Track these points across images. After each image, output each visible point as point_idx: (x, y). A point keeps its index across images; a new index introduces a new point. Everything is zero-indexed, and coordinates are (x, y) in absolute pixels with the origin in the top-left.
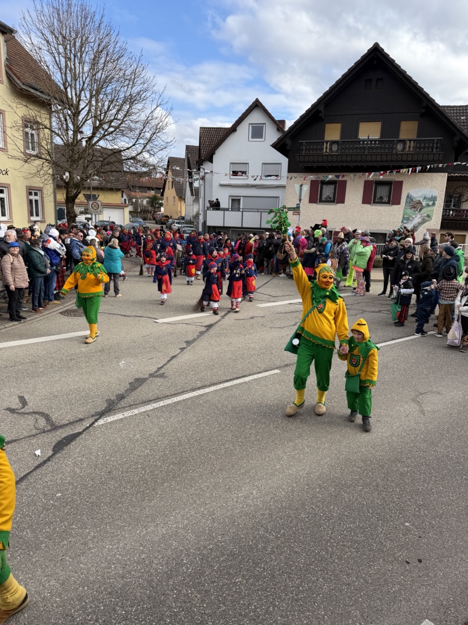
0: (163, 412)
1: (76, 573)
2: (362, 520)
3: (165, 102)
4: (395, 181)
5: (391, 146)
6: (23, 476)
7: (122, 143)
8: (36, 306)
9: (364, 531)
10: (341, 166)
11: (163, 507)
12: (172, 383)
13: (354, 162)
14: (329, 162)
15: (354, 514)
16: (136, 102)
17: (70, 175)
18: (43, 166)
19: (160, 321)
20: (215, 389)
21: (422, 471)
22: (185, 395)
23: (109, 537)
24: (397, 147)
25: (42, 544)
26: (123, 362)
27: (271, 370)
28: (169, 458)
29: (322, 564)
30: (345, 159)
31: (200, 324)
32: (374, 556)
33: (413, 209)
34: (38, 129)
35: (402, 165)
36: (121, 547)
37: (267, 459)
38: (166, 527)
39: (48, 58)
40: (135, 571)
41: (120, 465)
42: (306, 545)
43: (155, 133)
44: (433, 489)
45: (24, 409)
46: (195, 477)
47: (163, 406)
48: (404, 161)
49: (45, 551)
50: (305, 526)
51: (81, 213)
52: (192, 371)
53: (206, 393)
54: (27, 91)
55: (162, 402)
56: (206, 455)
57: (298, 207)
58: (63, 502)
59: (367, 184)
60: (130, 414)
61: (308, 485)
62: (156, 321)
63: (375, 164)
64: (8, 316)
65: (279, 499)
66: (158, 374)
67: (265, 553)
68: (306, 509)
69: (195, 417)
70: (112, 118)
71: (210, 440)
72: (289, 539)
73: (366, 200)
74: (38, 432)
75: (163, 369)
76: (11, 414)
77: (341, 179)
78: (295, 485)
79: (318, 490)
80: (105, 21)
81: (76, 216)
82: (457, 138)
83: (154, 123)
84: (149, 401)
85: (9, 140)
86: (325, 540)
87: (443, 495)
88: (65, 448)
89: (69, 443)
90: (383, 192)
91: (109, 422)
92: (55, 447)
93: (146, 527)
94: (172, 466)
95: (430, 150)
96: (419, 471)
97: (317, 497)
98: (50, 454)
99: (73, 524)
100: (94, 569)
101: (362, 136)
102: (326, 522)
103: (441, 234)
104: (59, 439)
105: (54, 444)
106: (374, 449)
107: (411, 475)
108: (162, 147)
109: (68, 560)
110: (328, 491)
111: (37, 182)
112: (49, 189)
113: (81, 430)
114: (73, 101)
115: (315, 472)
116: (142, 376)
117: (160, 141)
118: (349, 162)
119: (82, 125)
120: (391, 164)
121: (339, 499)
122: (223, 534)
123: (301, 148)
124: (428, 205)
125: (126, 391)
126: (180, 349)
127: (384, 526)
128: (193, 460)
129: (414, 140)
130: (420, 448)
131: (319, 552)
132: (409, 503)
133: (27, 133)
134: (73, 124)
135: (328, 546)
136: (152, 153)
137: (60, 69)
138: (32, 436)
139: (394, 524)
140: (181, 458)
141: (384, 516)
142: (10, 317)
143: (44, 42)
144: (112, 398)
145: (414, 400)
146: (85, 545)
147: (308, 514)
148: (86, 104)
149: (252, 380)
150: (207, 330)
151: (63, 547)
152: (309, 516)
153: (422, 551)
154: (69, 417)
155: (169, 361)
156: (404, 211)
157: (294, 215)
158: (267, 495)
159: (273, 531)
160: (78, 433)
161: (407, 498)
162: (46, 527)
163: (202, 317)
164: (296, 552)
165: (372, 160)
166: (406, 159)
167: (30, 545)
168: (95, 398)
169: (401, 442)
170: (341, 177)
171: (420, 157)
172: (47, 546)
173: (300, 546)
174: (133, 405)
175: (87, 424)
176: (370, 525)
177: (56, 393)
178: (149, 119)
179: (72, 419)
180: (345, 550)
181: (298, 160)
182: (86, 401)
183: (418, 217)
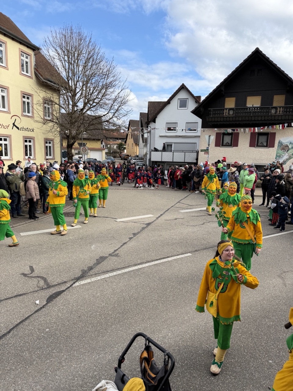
0: (115, 279)
1: (53, 381)
2: (240, 357)
3: (126, 87)
4: (271, 133)
5: (267, 111)
6: (27, 317)
7: (101, 112)
8: (45, 210)
9: (241, 365)
10: (235, 124)
11: (110, 341)
12: (122, 260)
13: (243, 121)
14: (228, 121)
15: (235, 352)
16: (109, 88)
17: (70, 131)
18: (54, 127)
19: (118, 220)
20: (149, 265)
22: (130, 268)
23: (75, 359)
24: (271, 111)
25: (34, 361)
26: (94, 246)
27: (186, 253)
28: (117, 309)
29: (211, 386)
30: (238, 120)
31: (143, 223)
32: (247, 382)
33: (283, 150)
34: (52, 105)
35: (275, 122)
36: (82, 367)
37: (179, 313)
38: (111, 355)
39: (58, 63)
40: (90, 382)
41: (86, 312)
42: (201, 372)
43: (120, 106)
45: (32, 274)
46: (132, 322)
47: (116, 275)
49: (36, 366)
50: (201, 359)
51: (76, 154)
52: (135, 253)
53: (143, 268)
54: (46, 83)
55: (115, 272)
56: (140, 308)
57: (208, 150)
58: (49, 335)
59: (253, 135)
60: (95, 280)
61: (205, 331)
62: (116, 220)
63: (257, 122)
64: (28, 216)
65: (185, 340)
66: (114, 254)
67: (174, 376)
69: (135, 283)
70: (95, 97)
71: (143, 298)
72: (189, 367)
73: (252, 145)
74: (39, 289)
75: (117, 251)
76: (24, 277)
77: (236, 131)
78: (196, 331)
80: (92, 40)
81: (73, 156)
83: (119, 100)
84: (108, 272)
85: (35, 112)
88: (54, 300)
89: (56, 297)
90: (263, 139)
91: (82, 285)
92: (48, 299)
93: (99, 354)
94: (118, 315)
96: (280, 325)
97: (211, 340)
98: (44, 304)
99: (54, 349)
100: (64, 380)
101: (249, 105)
104: (51, 294)
105: (47, 297)
106: (250, 308)
107: (275, 328)
108: (124, 114)
109: (49, 373)
111: (50, 136)
112: (57, 140)
113: (65, 289)
114: (72, 88)
115: (210, 323)
116: (105, 255)
117: (124, 111)
118: (240, 121)
119: (77, 102)
120: (268, 122)
123: (210, 112)
124: (292, 148)
125: (94, 264)
126: (129, 238)
127: (255, 362)
128: (132, 311)
129: (283, 107)
130: (282, 309)
132: (272, 347)
133: (45, 107)
134: (72, 101)
136: (118, 118)
137: (66, 69)
138: (35, 291)
139: (261, 361)
140: (125, 309)
141: (255, 355)
142: (29, 217)
143: (57, 54)
144: (85, 269)
145: (279, 276)
146: (60, 363)
148: (80, 90)
149: (173, 260)
150: (147, 226)
151: (47, 364)
152: (204, 352)
154: (58, 280)
155: (121, 246)
156: (277, 151)
157: (204, 154)
158: (177, 336)
159: (180, 361)
160: (62, 290)
161: (271, 343)
162: (37, 350)
163: (144, 218)
164: (194, 377)
165: (255, 119)
166: (277, 119)
167: (27, 361)
168: (75, 268)
169: (269, 304)
170: (236, 130)
171: (287, 117)
172: (37, 363)
173: (197, 373)
174: (97, 274)
175: (68, 285)
176: (245, 361)
177: (52, 265)
178: (117, 98)
179: (60, 281)
180: (227, 377)
181: (208, 120)
182: (70, 270)
183: (286, 155)
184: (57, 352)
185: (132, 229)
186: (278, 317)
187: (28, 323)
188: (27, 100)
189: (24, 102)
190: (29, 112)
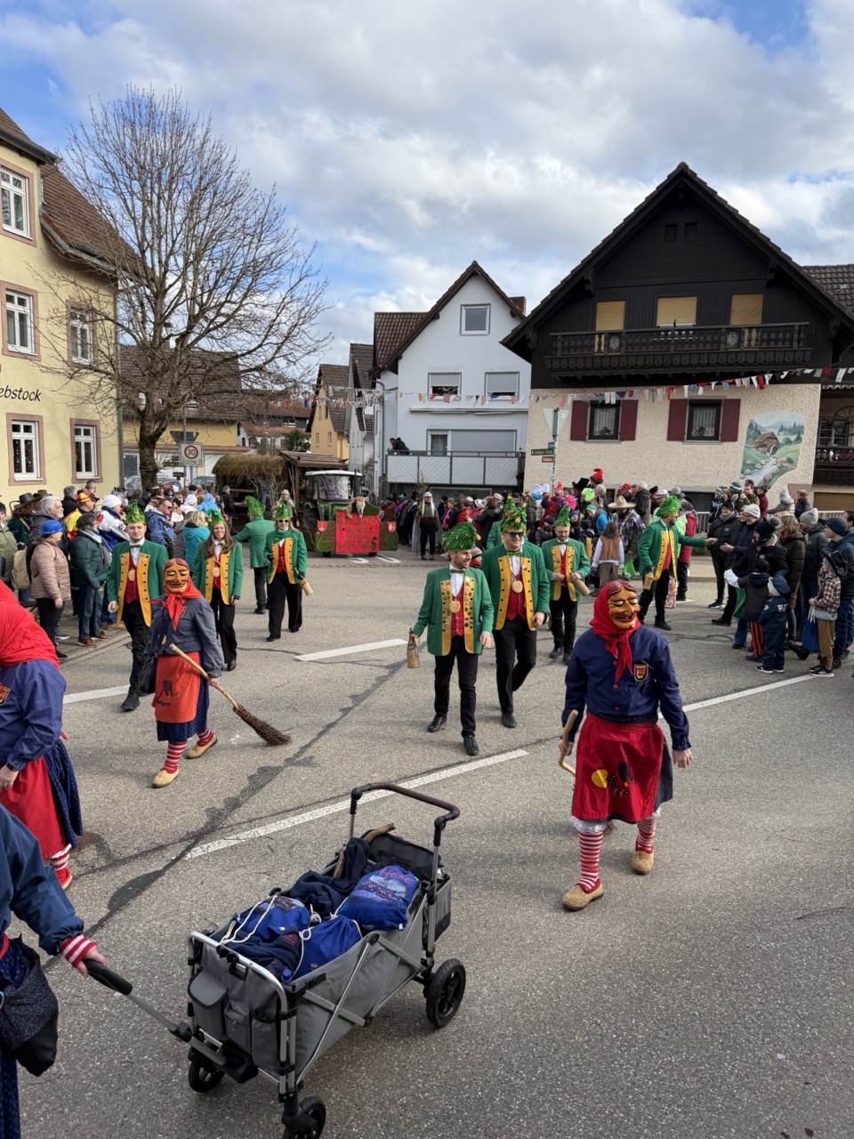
0: (310, 833)
2: (693, 1047)
3: (314, 271)
4: (726, 400)
5: (716, 338)
7: (239, 341)
9: (697, 1071)
10: (627, 375)
12: (327, 776)
13: (650, 367)
14: (605, 369)
15: (677, 1035)
16: (265, 272)
17: (148, 401)
18: (100, 385)
19: (305, 657)
21: (804, 947)
24: (726, 339)
25: (86, 1091)
26: (238, 736)
27: (511, 751)
30: (634, 363)
31: (378, 663)
32: (719, 1121)
33: (761, 449)
34: (93, 321)
35: (737, 371)
36: (234, 1100)
37: (508, 926)
39: (115, 204)
42: (585, 1097)
43: (296, 325)
44: (827, 985)
47: (311, 822)
48: (741, 365)
50: (583, 1059)
51: (167, 464)
52: (364, 753)
54: (76, 257)
55: (308, 813)
57: (551, 449)
58: (126, 1008)
59: (676, 408)
60: (250, 837)
61: (586, 977)
62: (298, 657)
63: (689, 371)
65: (531, 1005)
66: (301, 760)
67: (508, 1114)
68: (584, 1025)
70: (224, 300)
72: (552, 1086)
73: (674, 434)
74: (83, 870)
75: (310, 750)
77: (627, 397)
78: (561, 977)
79: (606, 988)
80: (213, 137)
81: (156, 470)
82: (834, 323)
83: (294, 307)
84: (285, 812)
85: (42, 341)
86: (622, 1089)
87: (847, 998)
88: (132, 902)
89: (139, 893)
90: (704, 418)
91: (211, 853)
92: (113, 899)
95: (787, 344)
96: (798, 950)
97: (605, 1002)
98: (104, 915)
99: (143, 1053)
101: (664, 322)
102: (623, 1052)
103: (815, 493)
104: (120, 884)
105: (111, 894)
106: (709, 905)
107: (783, 958)
108: (309, 348)
109: (135, 1126)
110: (625, 989)
111: (90, 412)
112: (109, 423)
113: (161, 868)
114: (154, 273)
115: (599, 951)
116: (272, 764)
117: (307, 340)
118: (641, 367)
119: (170, 313)
120: (718, 370)
121: (646, 1005)
122: (428, 1076)
123: (554, 345)
124: (788, 442)
125: (244, 791)
126: (341, 710)
127: (736, 1060)
129: (757, 328)
130: (798, 903)
131: (612, 1114)
132: (781, 1013)
133: (74, 329)
134: (154, 311)
135: (629, 1101)
136: (291, 359)
137: (134, 219)
139: (755, 1056)
141: (734, 1040)
143: (108, 176)
144: (218, 806)
146: (167, 1094)
147: (588, 1035)
148: (176, 277)
149: (475, 770)
150: (391, 674)
151: (125, 1098)
152: (590, 1040)
153: (812, 1112)
154: (138, 842)
155: (321, 734)
156: (745, 452)
157: (543, 461)
158: (509, 996)
159: (523, 1069)
160: (155, 872)
161: (777, 1004)
162: (94, 1057)
163: (381, 649)
164: (568, 1113)
165: (683, 363)
166: (744, 360)
167: (63, 1093)
168: (187, 805)
169: (761, 890)
170: (627, 394)
171: (770, 357)
172: (94, 1097)
173: (575, 1101)
174: (256, 819)
175: (171, 855)
176: (708, 1058)
177: (115, 796)
178: (286, 300)
179: (145, 846)
180: (663, 1108)
181: (550, 366)
182: (171, 811)
183: (771, 464)
184: (155, 1060)
185: (346, 681)
186: (789, 925)
187: (57, 975)
188: (21, 309)
189: (10, 314)
190: (24, 343)
